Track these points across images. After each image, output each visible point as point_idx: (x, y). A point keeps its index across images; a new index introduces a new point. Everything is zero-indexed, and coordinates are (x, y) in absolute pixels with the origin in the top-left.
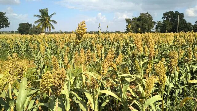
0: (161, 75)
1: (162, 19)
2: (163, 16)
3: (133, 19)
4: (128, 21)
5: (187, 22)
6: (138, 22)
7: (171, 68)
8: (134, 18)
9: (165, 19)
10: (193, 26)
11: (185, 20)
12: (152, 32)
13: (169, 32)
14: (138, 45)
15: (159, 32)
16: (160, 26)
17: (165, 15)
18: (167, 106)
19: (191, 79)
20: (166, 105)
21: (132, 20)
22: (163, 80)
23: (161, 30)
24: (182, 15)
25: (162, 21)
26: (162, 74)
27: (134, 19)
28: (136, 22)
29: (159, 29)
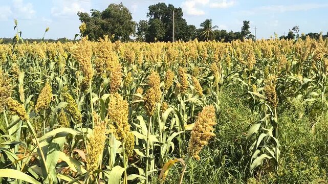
0: (119, 121)
1: (148, 16)
2: (149, 12)
3: (92, 15)
4: (83, 17)
5: (188, 24)
6: (104, 21)
7: (149, 106)
8: (95, 12)
9: (153, 18)
10: (197, 31)
11: (184, 20)
12: (132, 41)
13: (161, 40)
14: (83, 61)
15: (143, 40)
16: (145, 30)
17: (152, 9)
18: (147, 179)
19: (188, 123)
20: (145, 178)
21: (90, 16)
22: (122, 130)
23: (146, 36)
24: (179, 12)
25: (148, 19)
26: (121, 120)
27: (95, 14)
28: (99, 19)
29: (144, 36)
